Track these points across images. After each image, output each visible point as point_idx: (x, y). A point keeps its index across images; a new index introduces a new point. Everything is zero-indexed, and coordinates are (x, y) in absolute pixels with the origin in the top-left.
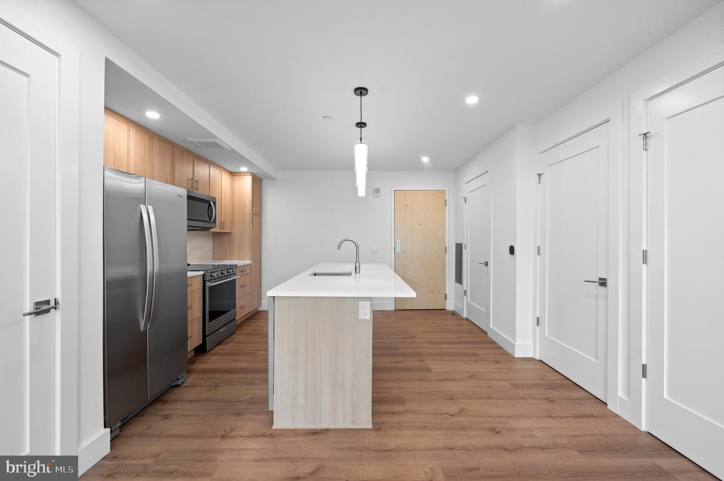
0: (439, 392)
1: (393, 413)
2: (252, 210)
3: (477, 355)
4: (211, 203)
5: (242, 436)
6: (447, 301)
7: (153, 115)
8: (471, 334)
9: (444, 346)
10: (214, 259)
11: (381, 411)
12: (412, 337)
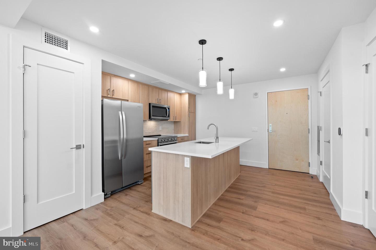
0: (249, 223)
1: (209, 225)
2: (189, 110)
3: (305, 209)
4: (167, 108)
5: (140, 211)
6: (310, 168)
7: (132, 76)
8: (315, 193)
9: (282, 197)
10: (174, 133)
11: (204, 222)
12: (264, 187)
